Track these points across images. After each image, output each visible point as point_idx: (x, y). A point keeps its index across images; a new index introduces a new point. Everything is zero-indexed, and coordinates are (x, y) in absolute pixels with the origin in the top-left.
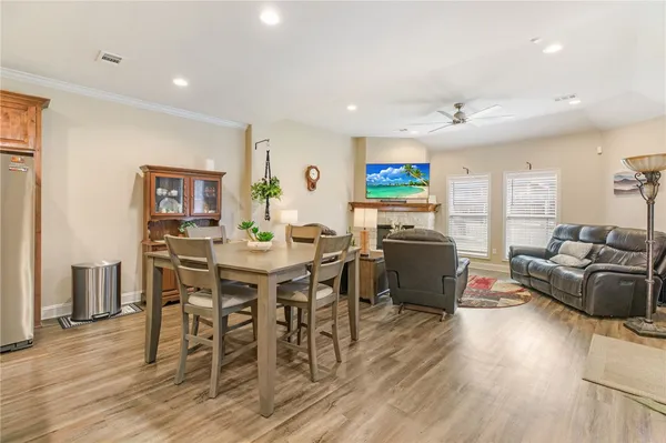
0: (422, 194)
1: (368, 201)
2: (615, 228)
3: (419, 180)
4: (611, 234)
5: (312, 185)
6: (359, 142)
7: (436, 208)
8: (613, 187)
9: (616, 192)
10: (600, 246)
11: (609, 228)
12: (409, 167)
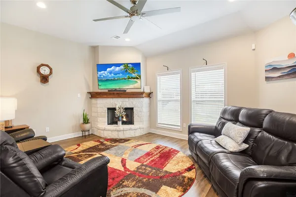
0: (136, 85)
1: (100, 91)
2: (271, 111)
3: (134, 75)
4: (267, 119)
5: (45, 79)
6: (94, 49)
7: (149, 95)
8: (264, 75)
9: (267, 79)
10: (257, 130)
11: (264, 112)
12: (126, 65)
